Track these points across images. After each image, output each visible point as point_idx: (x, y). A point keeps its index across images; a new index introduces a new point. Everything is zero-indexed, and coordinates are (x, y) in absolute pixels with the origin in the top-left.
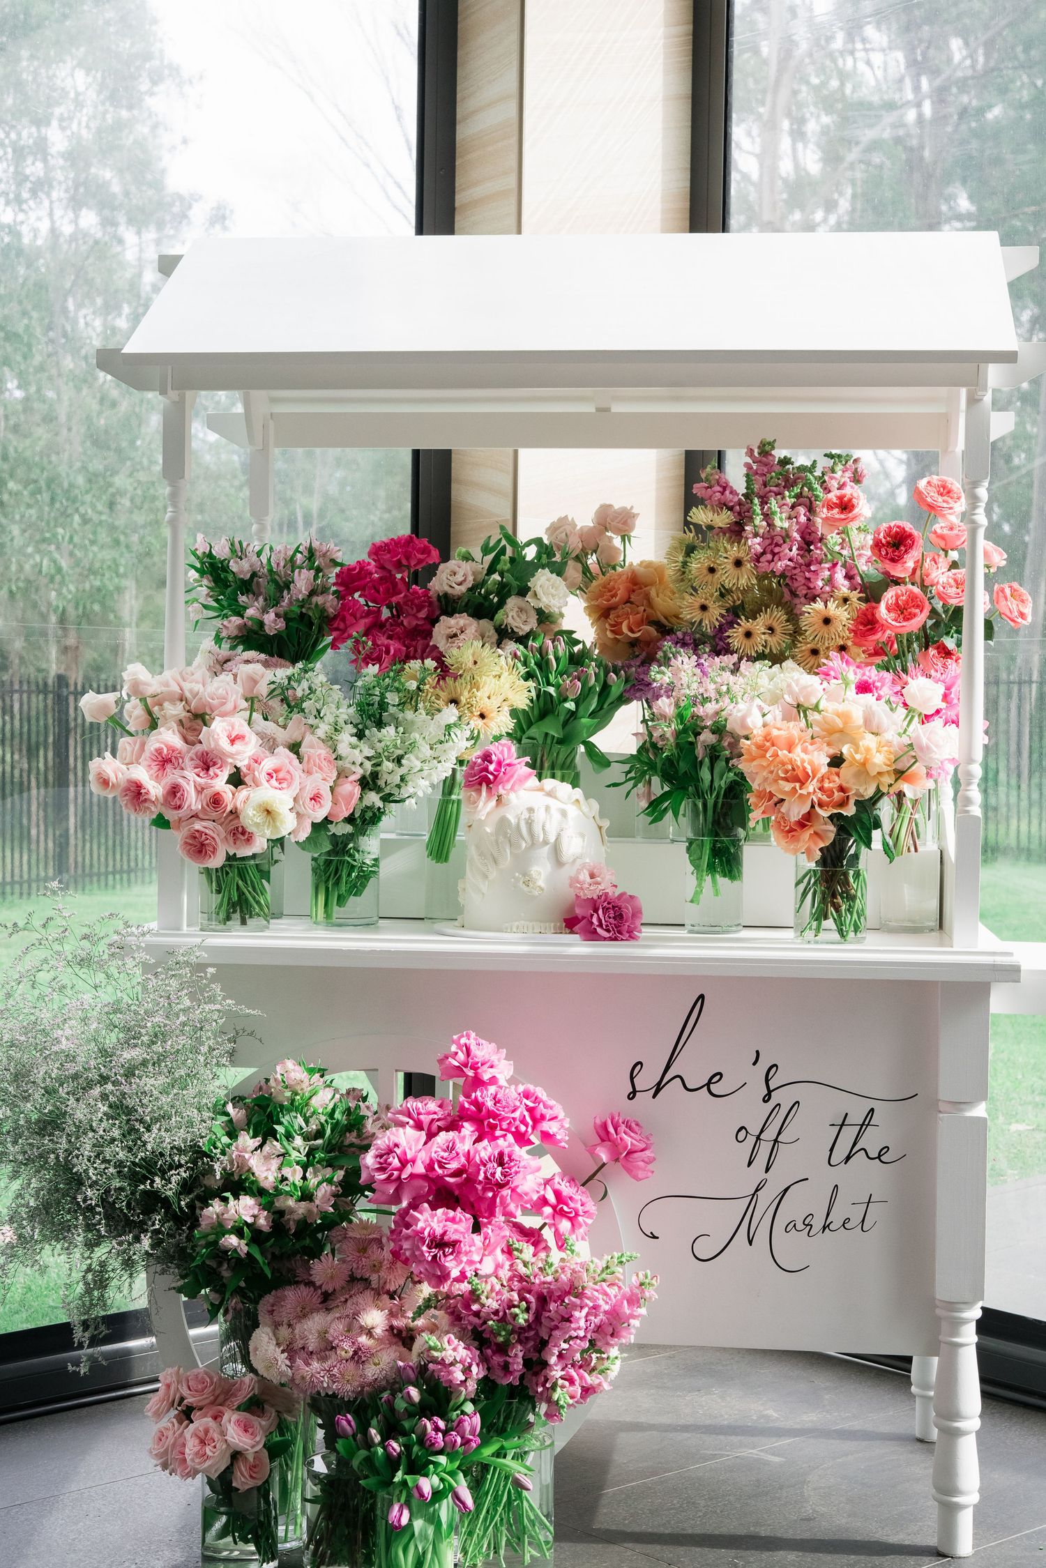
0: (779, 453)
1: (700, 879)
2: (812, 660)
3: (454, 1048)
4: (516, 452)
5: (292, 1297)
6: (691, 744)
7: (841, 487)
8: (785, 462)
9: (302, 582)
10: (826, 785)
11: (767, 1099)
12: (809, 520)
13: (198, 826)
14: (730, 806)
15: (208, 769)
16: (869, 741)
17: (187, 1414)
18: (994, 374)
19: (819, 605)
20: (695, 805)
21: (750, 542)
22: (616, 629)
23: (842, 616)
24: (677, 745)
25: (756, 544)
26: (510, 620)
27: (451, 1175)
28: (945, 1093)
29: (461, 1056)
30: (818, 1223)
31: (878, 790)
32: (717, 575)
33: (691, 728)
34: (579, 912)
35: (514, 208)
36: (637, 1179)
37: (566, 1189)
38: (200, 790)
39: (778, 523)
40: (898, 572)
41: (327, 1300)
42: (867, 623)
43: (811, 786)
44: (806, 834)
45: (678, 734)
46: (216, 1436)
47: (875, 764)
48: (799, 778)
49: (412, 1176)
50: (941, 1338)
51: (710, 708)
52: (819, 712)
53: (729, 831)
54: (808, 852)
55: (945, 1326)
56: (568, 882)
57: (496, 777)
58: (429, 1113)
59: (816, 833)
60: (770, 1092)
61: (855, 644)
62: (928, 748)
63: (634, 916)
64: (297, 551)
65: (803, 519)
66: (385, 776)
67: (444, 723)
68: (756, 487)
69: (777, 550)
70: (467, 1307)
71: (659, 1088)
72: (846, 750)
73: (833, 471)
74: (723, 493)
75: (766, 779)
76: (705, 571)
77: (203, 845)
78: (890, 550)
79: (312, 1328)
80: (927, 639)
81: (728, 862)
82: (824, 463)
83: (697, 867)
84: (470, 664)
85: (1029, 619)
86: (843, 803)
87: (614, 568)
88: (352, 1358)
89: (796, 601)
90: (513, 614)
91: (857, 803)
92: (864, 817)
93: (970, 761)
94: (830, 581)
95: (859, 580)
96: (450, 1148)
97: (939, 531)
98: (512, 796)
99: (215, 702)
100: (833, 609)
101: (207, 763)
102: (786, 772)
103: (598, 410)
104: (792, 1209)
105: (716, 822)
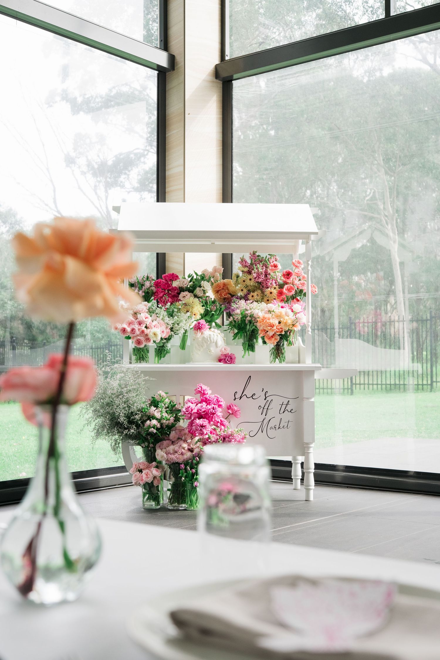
0: (257, 254)
1: (245, 352)
2: (267, 302)
3: (198, 387)
4: (184, 254)
5: (165, 443)
6: (244, 320)
7: (273, 262)
8: (259, 256)
9: (147, 284)
10: (278, 328)
11: (265, 399)
12: (266, 270)
13: (139, 338)
14: (252, 334)
15: (140, 325)
16: (286, 318)
17: (140, 471)
18: (313, 237)
19: (269, 289)
20: (244, 335)
21: (253, 275)
22: (221, 295)
23: (275, 292)
24: (241, 320)
25: (255, 275)
26: (198, 293)
27: (202, 412)
28: (305, 396)
29: (200, 388)
30: (277, 427)
31: (289, 329)
32: (245, 282)
33: (244, 316)
34: (222, 358)
35: (183, 193)
36: (237, 417)
37: (223, 419)
38: (139, 330)
39: (260, 270)
40: (288, 281)
41: (173, 443)
42: (280, 293)
43: (275, 328)
44: (273, 339)
45: (241, 318)
46: (150, 473)
47: (288, 323)
48: (272, 326)
49: (194, 413)
50: (305, 452)
51: (249, 312)
52: (274, 312)
53: (252, 340)
54: (273, 343)
55: (306, 449)
56: (219, 351)
57: (201, 328)
58: (194, 401)
59: (275, 339)
60: (266, 398)
61: (277, 298)
62: (301, 318)
63: (234, 358)
64: (144, 277)
65: (265, 269)
66: (175, 328)
67: (188, 316)
68: (253, 262)
69: (259, 276)
70: (208, 441)
71: (241, 398)
72: (282, 320)
73: (271, 258)
74: (246, 263)
75: (264, 327)
76: (242, 281)
77: (139, 342)
78: (287, 276)
79: (171, 448)
80: (293, 298)
81: (252, 348)
82: (268, 257)
83: (244, 349)
84: (192, 302)
85: (317, 292)
86: (282, 331)
87: (218, 281)
88: (181, 454)
89: (263, 288)
90: (198, 291)
91: (285, 331)
92: (286, 335)
93: (309, 322)
94: (271, 284)
95: (278, 283)
96: (202, 407)
97: (296, 272)
98: (205, 332)
99: (141, 310)
100: (273, 290)
101: (140, 323)
102: (269, 325)
103: (212, 243)
104: (271, 424)
105: (249, 339)
